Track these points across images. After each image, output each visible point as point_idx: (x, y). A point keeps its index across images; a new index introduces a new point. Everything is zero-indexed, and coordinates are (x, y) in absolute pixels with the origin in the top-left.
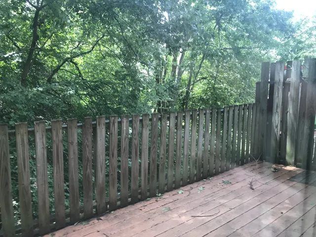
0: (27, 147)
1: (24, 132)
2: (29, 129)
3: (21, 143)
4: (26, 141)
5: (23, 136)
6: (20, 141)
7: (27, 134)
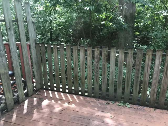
0: (150, 61)
1: (151, 54)
2: (153, 53)
3: (148, 59)
4: (150, 59)
5: (150, 56)
6: (148, 58)
7: (152, 55)
